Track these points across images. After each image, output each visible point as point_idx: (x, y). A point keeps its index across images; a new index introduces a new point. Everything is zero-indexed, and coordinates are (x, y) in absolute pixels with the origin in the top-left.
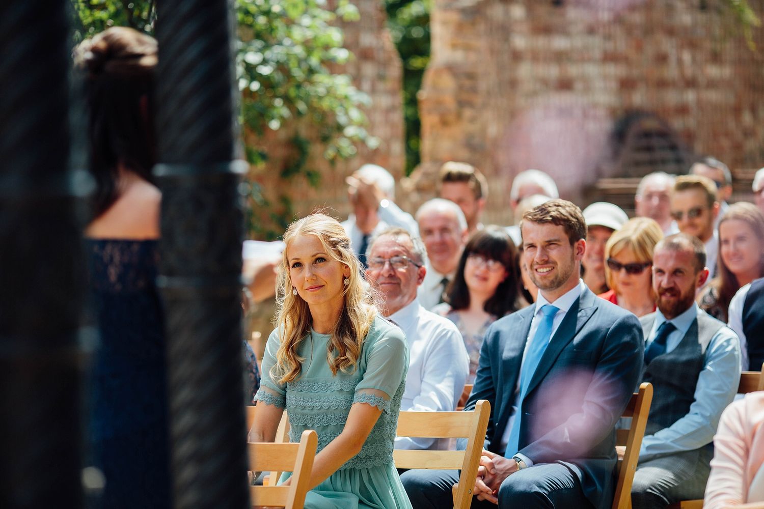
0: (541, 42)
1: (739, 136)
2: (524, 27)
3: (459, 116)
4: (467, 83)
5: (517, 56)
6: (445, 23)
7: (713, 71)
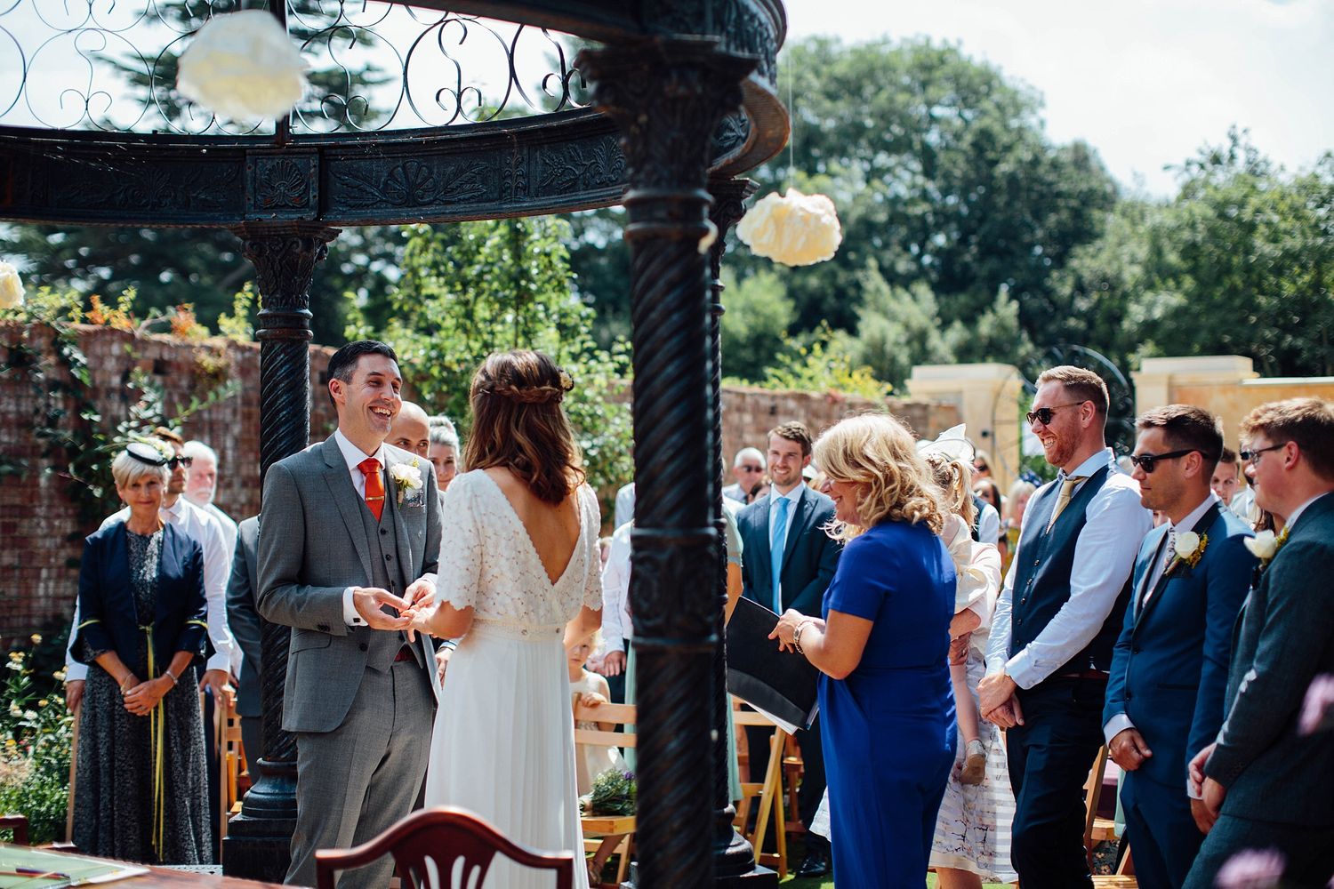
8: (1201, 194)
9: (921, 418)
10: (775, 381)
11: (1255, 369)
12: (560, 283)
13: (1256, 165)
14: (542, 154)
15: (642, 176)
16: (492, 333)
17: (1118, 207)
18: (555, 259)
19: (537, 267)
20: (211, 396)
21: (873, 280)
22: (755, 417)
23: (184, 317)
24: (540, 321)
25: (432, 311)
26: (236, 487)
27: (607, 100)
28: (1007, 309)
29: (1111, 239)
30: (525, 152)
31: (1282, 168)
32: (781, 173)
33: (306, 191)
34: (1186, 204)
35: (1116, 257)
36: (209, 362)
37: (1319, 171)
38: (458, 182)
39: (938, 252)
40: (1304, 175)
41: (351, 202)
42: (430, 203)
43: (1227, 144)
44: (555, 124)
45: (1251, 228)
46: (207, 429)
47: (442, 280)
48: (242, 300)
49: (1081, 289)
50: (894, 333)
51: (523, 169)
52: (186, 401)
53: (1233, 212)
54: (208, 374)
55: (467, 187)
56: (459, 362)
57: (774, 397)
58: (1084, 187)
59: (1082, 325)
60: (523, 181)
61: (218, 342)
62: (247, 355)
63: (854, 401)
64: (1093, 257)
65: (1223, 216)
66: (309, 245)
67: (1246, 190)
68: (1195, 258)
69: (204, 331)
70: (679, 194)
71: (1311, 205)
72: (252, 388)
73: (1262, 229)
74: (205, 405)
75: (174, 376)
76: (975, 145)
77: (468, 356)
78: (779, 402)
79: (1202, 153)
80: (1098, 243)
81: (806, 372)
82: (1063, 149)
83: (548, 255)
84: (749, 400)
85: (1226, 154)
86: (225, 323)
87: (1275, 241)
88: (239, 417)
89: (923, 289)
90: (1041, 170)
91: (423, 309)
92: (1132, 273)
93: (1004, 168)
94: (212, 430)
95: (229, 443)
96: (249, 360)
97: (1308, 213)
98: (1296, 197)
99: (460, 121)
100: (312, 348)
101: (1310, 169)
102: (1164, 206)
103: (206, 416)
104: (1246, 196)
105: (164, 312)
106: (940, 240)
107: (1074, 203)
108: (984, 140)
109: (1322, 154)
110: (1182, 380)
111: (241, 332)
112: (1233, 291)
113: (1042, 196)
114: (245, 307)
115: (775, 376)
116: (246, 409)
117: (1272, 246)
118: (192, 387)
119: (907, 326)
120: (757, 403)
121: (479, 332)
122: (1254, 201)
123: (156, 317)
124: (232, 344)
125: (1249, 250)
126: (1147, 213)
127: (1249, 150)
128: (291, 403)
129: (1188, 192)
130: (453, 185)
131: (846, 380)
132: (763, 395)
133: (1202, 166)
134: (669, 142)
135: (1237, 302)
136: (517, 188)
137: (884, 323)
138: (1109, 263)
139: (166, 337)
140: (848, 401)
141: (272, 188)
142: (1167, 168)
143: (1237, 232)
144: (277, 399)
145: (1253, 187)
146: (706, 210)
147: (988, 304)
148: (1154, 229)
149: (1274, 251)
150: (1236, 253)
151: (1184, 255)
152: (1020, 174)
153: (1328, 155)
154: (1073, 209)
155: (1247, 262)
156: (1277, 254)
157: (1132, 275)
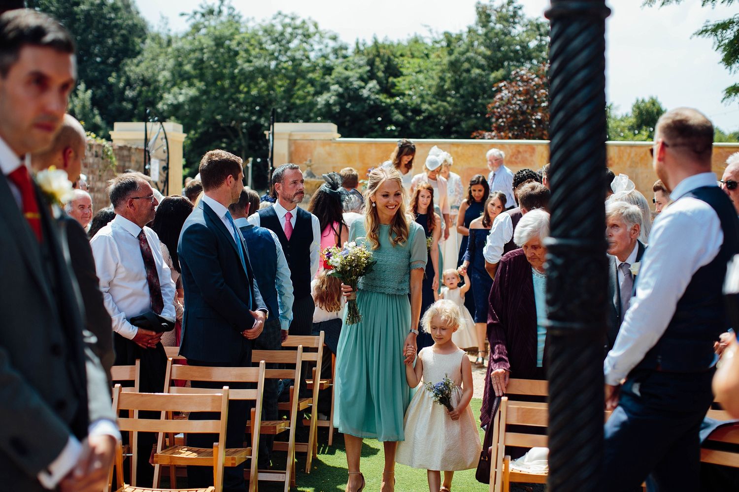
8: (203, 31)
13: (234, 17)
17: (150, 38)
29: (146, 55)
35: (152, 67)
37: (274, 22)
40: (265, 24)
45: (236, 53)
49: (129, 84)
53: (226, 42)
58: (130, 22)
59: (129, 106)
63: (92, 143)
64: (137, 65)
65: (220, 45)
67: (232, 31)
68: (201, 69)
71: (270, 42)
73: (242, 54)
79: (202, 7)
80: (139, 57)
85: (216, 9)
87: (250, 61)
90: (105, 10)
92: (164, 76)
93: (83, 7)
97: (267, 46)
98: (261, 37)
101: (268, 21)
104: (232, 34)
107: (124, 32)
109: (276, 13)
112: (223, 90)
113: (105, 26)
117: (248, 64)
122: (238, 38)
125: (235, 65)
126: (172, 41)
127: (231, 8)
129: (196, 28)
133: (203, 15)
138: (147, 69)
142: (182, 15)
143: (228, 55)
145: (236, 29)
148: (178, 50)
149: (247, 67)
150: (225, 67)
151: (195, 67)
152: (92, 12)
153: (280, 13)
154: (123, 36)
155: (233, 73)
156: (251, 69)
157: (164, 77)
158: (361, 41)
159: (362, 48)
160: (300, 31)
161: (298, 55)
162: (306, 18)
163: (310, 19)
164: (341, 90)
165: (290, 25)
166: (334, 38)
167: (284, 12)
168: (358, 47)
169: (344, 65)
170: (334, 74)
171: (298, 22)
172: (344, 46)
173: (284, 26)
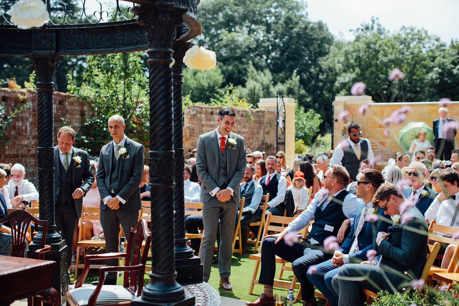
0: (208, 122)
1: (249, 144)
2: (205, 119)
3: (190, 138)
4: (192, 131)
5: (203, 125)
6: (187, 118)
7: (244, 130)
8: (361, 40)
9: (262, 115)
10: (214, 103)
11: (373, 100)
12: (139, 71)
13: (381, 30)
14: (127, 33)
15: (152, 44)
16: (116, 87)
17: (334, 44)
18: (137, 63)
19: (132, 65)
20: (22, 108)
21: (251, 68)
22: (206, 115)
23: (12, 83)
24: (132, 83)
25: (97, 80)
26: (31, 139)
27: (142, 22)
28: (296, 79)
29: (331, 54)
30: (122, 32)
31: (389, 31)
32: (219, 32)
33: (52, 44)
34: (357, 43)
35: (334, 61)
36: (21, 97)
37: (401, 33)
38: (101, 42)
39: (273, 59)
40: (396, 34)
41: (67, 47)
42: (92, 48)
43: (371, 23)
44: (131, 23)
45: (378, 52)
46: (21, 120)
47: (100, 70)
48: (32, 76)
49: (321, 71)
50: (258, 86)
51: (121, 38)
52: (13, 110)
53: (372, 46)
54: (21, 101)
55: (104, 43)
56: (105, 97)
57: (212, 109)
58: (322, 36)
59: (322, 84)
60: (121, 41)
61: (24, 90)
62: (34, 95)
63: (240, 109)
64: (325, 61)
65: (369, 47)
66: (53, 61)
67: (376, 39)
68: (359, 62)
69: (20, 87)
70: (163, 50)
71: (399, 44)
72: (36, 106)
73: (382, 52)
74: (20, 111)
75: (9, 102)
76: (285, 22)
77: (108, 95)
78: (214, 110)
79: (362, 26)
80: (327, 56)
81: (224, 100)
82: (315, 23)
83: (135, 61)
84: (203, 109)
85: (370, 26)
86: (26, 84)
87: (386, 56)
88: (31, 116)
89: (267, 72)
90: (308, 31)
91: (94, 80)
93: (296, 30)
94: (22, 120)
95: (28, 124)
96: (35, 96)
97: (396, 46)
98: (393, 42)
99: (101, 22)
100: (56, 92)
101: (398, 32)
102: (349, 43)
103: (20, 115)
104: (376, 41)
105: (6, 81)
106: (273, 54)
107: (319, 42)
108: (288, 20)
109: (402, 27)
110: (348, 103)
111: (32, 87)
112: (372, 73)
113: (308, 39)
114: (33, 79)
115: (214, 101)
116: (34, 113)
117: (385, 58)
118: (15, 106)
119: (262, 85)
120: (206, 111)
121: (112, 87)
122: (379, 43)
123: (3, 82)
124: (30, 91)
125: (378, 59)
126: (343, 46)
127: (379, 25)
128: (47, 112)
129: (358, 39)
130: (99, 42)
131: (238, 103)
132: (208, 108)
133: (362, 30)
134: (160, 34)
135: (373, 76)
136: (119, 43)
137: (255, 83)
138: (331, 63)
139: (6, 89)
140: (237, 110)
141: (41, 43)
142: (351, 31)
143: (374, 53)
144: (43, 111)
145: (379, 38)
146: (172, 54)
147: (289, 77)
148: (346, 52)
149: (385, 60)
150: (373, 60)
151: (356, 60)
152: (301, 32)
153: (404, 27)
154: (318, 44)
155: (377, 63)
156: (386, 60)
157: (339, 67)
158: (454, 40)
159: (455, 44)
160: (416, 37)
161: (416, 51)
162: (420, 29)
163: (423, 29)
164: (440, 71)
165: (410, 34)
166: (438, 40)
167: (406, 26)
168: (452, 44)
169: (442, 56)
170: (436, 61)
171: (416, 31)
172: (443, 44)
173: (407, 34)
